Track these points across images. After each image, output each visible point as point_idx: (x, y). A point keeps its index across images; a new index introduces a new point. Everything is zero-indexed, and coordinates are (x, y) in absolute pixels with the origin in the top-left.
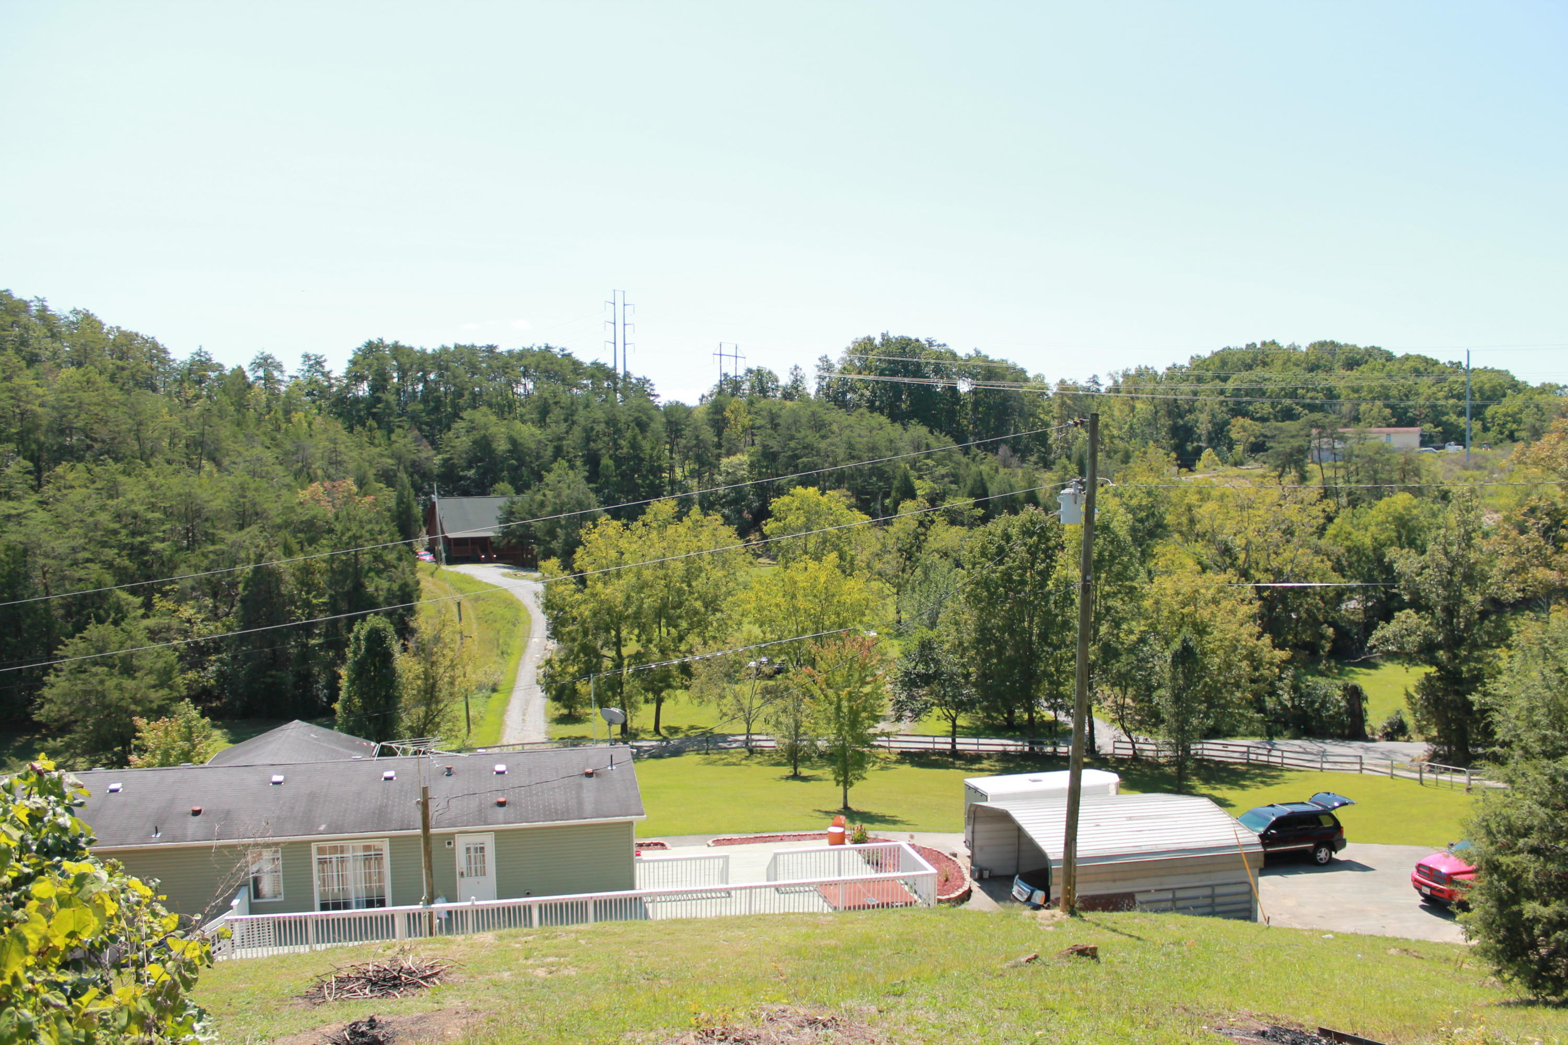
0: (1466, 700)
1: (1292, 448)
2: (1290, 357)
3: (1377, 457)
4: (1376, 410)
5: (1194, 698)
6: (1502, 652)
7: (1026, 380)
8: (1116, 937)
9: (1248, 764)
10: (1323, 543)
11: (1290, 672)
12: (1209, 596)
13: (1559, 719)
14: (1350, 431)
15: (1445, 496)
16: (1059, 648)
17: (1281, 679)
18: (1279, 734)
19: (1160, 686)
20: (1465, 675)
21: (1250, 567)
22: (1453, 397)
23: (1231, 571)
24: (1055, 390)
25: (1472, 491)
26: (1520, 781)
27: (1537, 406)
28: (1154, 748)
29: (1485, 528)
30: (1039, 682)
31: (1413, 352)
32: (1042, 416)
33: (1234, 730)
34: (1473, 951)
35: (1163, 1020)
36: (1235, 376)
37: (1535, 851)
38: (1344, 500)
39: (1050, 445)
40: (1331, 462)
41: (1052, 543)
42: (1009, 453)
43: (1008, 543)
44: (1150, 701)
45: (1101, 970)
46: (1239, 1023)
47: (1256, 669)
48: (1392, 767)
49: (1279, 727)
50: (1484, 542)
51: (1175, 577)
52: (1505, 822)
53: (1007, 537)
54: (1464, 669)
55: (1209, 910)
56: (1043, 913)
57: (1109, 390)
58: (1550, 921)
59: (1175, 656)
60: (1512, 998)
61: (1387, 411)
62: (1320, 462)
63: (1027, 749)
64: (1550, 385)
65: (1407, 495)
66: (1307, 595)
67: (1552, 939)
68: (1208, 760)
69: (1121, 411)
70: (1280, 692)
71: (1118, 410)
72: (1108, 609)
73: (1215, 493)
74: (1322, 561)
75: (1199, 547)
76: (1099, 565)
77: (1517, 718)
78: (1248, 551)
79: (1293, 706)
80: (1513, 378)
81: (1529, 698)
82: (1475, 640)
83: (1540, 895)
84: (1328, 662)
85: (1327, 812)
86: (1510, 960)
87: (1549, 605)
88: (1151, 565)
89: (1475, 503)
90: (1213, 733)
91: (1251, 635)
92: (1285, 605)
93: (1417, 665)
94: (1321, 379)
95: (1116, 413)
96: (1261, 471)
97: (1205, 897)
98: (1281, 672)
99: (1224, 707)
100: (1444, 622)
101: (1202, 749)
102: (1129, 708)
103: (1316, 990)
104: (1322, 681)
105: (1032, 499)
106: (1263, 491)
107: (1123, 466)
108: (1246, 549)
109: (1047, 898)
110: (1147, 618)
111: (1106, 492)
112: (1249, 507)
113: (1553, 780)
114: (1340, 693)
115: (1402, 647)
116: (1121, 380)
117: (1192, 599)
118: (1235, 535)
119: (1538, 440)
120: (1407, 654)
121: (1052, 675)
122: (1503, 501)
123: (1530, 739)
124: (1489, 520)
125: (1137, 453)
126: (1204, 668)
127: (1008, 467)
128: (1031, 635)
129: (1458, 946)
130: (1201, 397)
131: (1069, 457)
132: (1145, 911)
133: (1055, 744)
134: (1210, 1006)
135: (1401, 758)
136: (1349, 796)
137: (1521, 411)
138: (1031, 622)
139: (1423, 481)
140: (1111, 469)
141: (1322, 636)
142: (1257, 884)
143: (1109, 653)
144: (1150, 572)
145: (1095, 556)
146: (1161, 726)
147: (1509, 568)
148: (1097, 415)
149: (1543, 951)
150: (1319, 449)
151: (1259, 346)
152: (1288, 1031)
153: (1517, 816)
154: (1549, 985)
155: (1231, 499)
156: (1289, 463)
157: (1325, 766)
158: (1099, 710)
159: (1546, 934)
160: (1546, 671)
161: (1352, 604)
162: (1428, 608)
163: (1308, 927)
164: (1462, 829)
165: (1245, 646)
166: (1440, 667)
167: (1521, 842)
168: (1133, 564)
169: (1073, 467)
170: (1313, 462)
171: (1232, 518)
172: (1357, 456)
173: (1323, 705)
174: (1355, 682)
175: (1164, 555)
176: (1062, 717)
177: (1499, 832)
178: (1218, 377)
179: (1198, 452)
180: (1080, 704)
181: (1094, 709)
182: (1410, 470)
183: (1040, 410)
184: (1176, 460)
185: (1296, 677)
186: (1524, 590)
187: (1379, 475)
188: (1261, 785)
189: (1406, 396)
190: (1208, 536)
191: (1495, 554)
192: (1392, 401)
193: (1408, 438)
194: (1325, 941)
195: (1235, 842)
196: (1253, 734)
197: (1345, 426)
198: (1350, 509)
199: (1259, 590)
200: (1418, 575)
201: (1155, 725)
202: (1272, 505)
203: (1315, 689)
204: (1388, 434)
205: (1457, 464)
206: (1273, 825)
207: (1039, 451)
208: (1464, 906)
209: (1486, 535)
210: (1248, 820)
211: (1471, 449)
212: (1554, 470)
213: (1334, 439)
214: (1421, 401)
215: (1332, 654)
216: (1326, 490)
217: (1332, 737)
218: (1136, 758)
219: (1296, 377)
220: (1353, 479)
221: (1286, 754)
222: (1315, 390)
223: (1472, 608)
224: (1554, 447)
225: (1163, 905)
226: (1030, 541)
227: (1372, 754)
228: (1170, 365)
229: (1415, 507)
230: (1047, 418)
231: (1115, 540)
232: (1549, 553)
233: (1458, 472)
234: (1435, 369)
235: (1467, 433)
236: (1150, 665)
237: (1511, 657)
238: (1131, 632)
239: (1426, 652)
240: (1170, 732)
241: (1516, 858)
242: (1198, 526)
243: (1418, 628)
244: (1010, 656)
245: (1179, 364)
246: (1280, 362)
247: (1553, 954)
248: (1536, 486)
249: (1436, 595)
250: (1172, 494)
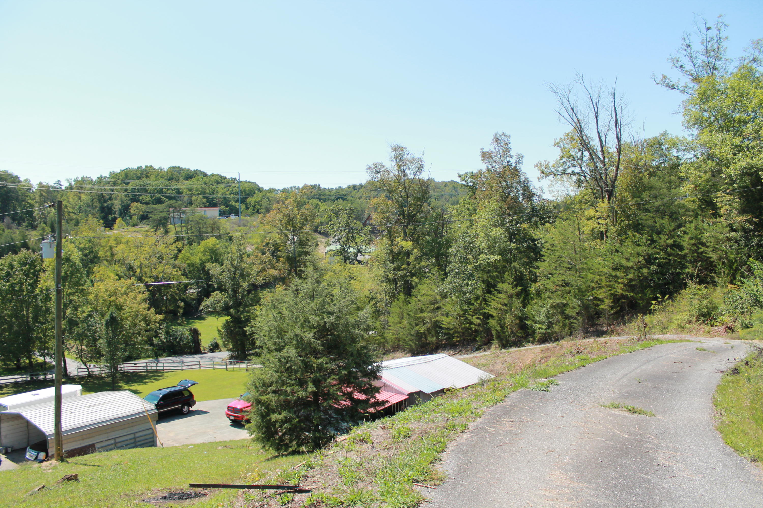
0: (244, 330)
1: (161, 217)
2: (159, 174)
3: (200, 221)
4: (199, 199)
5: (118, 342)
6: (257, 308)
7: (20, 182)
8: (87, 468)
9: (147, 372)
10: (177, 262)
11: (165, 325)
12: (123, 291)
13: (281, 334)
14: (188, 209)
15: (231, 239)
16: (45, 323)
17: (160, 329)
18: (161, 355)
19: (100, 338)
20: (243, 319)
21: (142, 275)
22: (233, 193)
23: (133, 278)
24: (36, 188)
25: (242, 236)
26: (267, 363)
27: (268, 198)
28: (99, 369)
29: (248, 252)
30: (34, 342)
31: (215, 173)
32: (29, 201)
33: (139, 356)
34: (253, 440)
35: (115, 502)
36: (132, 182)
37: (274, 392)
38: (186, 242)
39: (35, 217)
40: (179, 224)
41: (38, 268)
42: (10, 221)
43: (12, 269)
44: (96, 346)
45: (80, 486)
46: (153, 495)
47: (148, 325)
48: (214, 364)
49: (161, 352)
50: (248, 259)
51: (105, 283)
52: (262, 381)
53: (12, 267)
54: (242, 316)
55: (133, 445)
56: (45, 463)
57: (67, 188)
58: (282, 420)
59: (107, 323)
60: (270, 456)
61: (205, 200)
62: (174, 224)
63: (29, 379)
64: (273, 189)
65: (214, 239)
66: (171, 287)
67: (283, 428)
68: (127, 372)
69: (74, 199)
70: (160, 335)
71: (72, 198)
72: (71, 301)
73: (124, 240)
74: (177, 271)
75: (117, 267)
76: (65, 278)
77: (265, 336)
78: (141, 268)
79: (167, 341)
80: (258, 186)
81: (268, 326)
82: (246, 303)
83: (278, 411)
84: (182, 319)
85: (186, 389)
86: (268, 440)
87: (275, 285)
88: (92, 277)
89: (243, 242)
90: (129, 358)
91: (144, 309)
92: (160, 293)
93: (222, 316)
94: (175, 185)
95: (71, 200)
96: (146, 229)
97: (130, 439)
98: (160, 325)
99: (134, 345)
100: (233, 296)
101: (124, 367)
102: (84, 350)
103: (187, 472)
104: (179, 328)
105: (25, 245)
106: (148, 239)
107: (76, 227)
108: (140, 267)
109: (47, 456)
110: (91, 304)
111: (67, 241)
112: (141, 247)
113: (280, 361)
114: (188, 333)
115: (215, 309)
116: (73, 183)
117: (114, 293)
118: (135, 260)
119: (269, 213)
120: (217, 312)
121: (41, 338)
122: (255, 240)
123: (270, 344)
124: (250, 249)
125: (82, 221)
126: (122, 327)
127: (11, 228)
128: (28, 318)
129: (247, 440)
130: (116, 192)
131: (45, 223)
132: (101, 452)
133: (45, 374)
134: (138, 491)
135: (217, 360)
136: (196, 380)
137: (261, 201)
138: (27, 311)
139: (221, 232)
140: (69, 229)
141: (179, 307)
142: (156, 428)
143: (72, 323)
144: (92, 281)
145: (63, 274)
146: (102, 358)
147: (259, 270)
148: (61, 202)
149: (280, 434)
150: (174, 218)
151: (144, 167)
152: (176, 493)
153: (267, 378)
154: (283, 447)
155: (132, 243)
156: (160, 224)
157: (184, 368)
158: (69, 354)
159: (281, 426)
160: (275, 314)
161: (192, 291)
162: (226, 290)
163: (182, 444)
164: (245, 387)
165: (142, 314)
166: (232, 316)
167: (269, 389)
168: (83, 277)
169: (48, 229)
170: (171, 224)
171: (133, 252)
172: (191, 221)
173: (181, 339)
174: (195, 327)
175: (99, 272)
176: (48, 359)
177: (260, 386)
178: (124, 183)
179: (115, 220)
180: (58, 352)
181: (66, 353)
182: (215, 227)
183: (28, 198)
184: (103, 223)
185: (167, 327)
186: (265, 279)
187: (202, 230)
188: (154, 381)
189: (213, 193)
190: (121, 261)
191: (253, 264)
192: (207, 195)
193: (213, 212)
194: (190, 449)
195: (143, 410)
196: (148, 357)
197: (186, 207)
198: (188, 246)
199: (147, 287)
200: (220, 275)
201: (99, 358)
202: (152, 245)
203: (176, 332)
204: (205, 211)
205: (236, 224)
206: (162, 399)
207: (28, 220)
208: (248, 421)
209: (249, 256)
210: (148, 399)
211: (242, 217)
212: (275, 226)
213: (180, 213)
214: (219, 196)
215: (184, 315)
216: (177, 237)
217: (186, 354)
218: (90, 376)
219: (162, 183)
220: (190, 232)
221: (165, 365)
222: (171, 189)
223: (244, 289)
224: (275, 216)
225: (110, 447)
226: (25, 268)
227: (204, 360)
228: (99, 176)
229: (218, 244)
230: (32, 203)
231: (73, 265)
232: (274, 262)
233: (236, 228)
234: (225, 181)
235: (239, 210)
236: (94, 328)
237: (261, 309)
238: (84, 312)
239: (226, 310)
240: (107, 361)
241: (268, 396)
242: (116, 257)
243: (221, 299)
244: (16, 330)
245: (103, 176)
246: (154, 176)
247: (284, 434)
248: (268, 233)
249: (229, 284)
250: (102, 241)
